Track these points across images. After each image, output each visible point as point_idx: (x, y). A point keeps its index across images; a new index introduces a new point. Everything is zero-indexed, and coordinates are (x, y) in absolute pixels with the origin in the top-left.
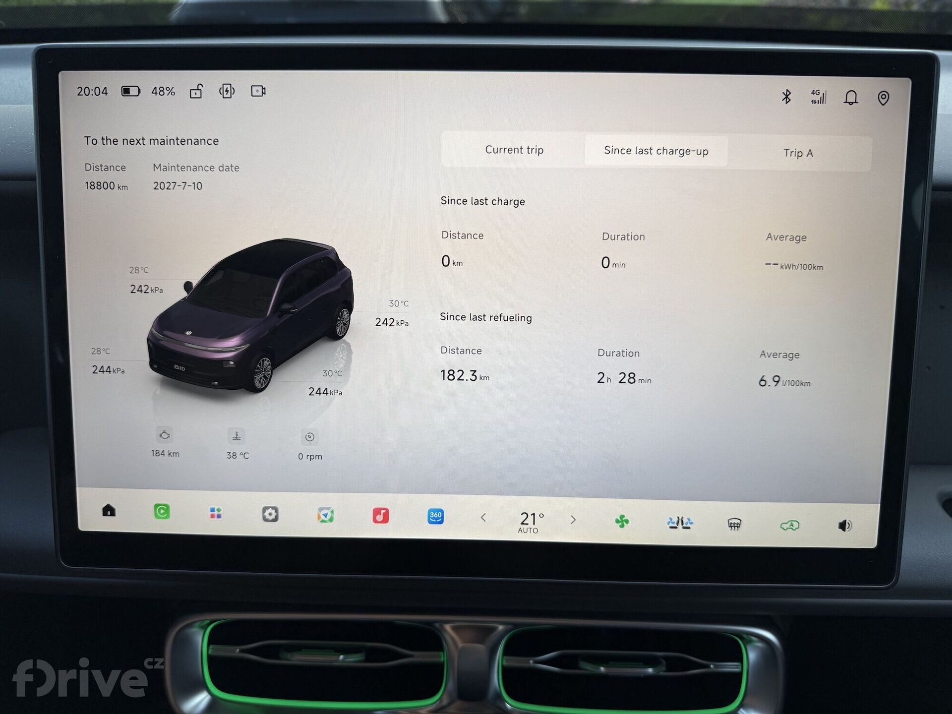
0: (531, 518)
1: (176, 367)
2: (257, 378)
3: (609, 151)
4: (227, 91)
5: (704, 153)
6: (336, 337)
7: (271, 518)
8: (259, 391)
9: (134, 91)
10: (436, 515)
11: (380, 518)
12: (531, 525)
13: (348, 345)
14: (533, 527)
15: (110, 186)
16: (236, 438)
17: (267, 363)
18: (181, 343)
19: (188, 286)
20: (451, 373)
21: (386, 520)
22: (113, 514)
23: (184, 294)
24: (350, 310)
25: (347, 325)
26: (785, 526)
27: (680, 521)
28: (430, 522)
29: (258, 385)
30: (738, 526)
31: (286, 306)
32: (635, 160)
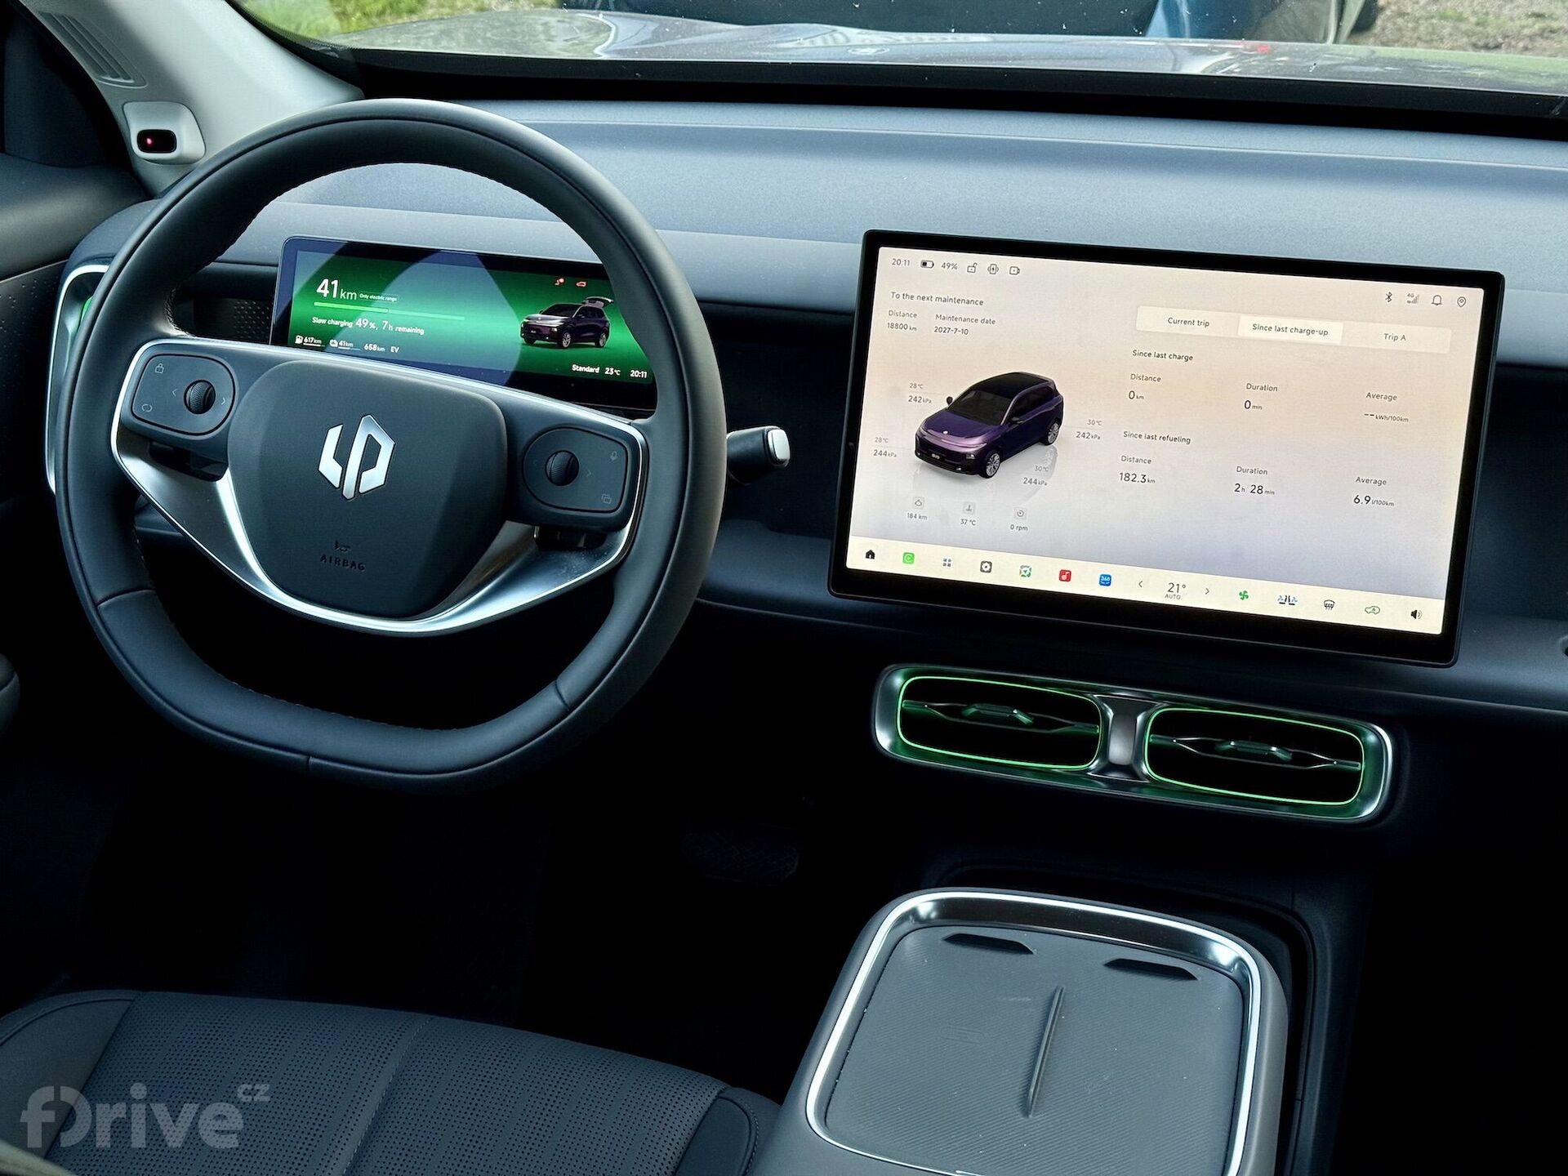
0: (1176, 587)
1: (933, 455)
2: (989, 467)
3: (1255, 327)
4: (993, 269)
5: (1325, 333)
6: (1046, 443)
7: (986, 570)
8: (987, 477)
9: (929, 264)
10: (1105, 579)
11: (1064, 577)
12: (1175, 593)
13: (1055, 449)
14: (1177, 594)
15: (904, 327)
16: (969, 510)
17: (997, 457)
18: (939, 439)
19: (949, 400)
20: (1127, 475)
21: (1068, 579)
22: (873, 557)
23: (946, 405)
24: (1060, 424)
25: (1056, 436)
26: (1368, 610)
27: (1288, 599)
28: (1101, 584)
29: (988, 473)
30: (1332, 607)
31: (1015, 419)
32: (1273, 335)
